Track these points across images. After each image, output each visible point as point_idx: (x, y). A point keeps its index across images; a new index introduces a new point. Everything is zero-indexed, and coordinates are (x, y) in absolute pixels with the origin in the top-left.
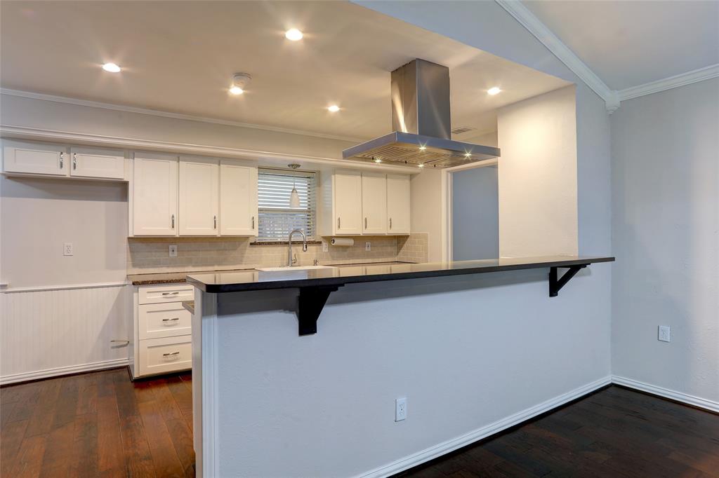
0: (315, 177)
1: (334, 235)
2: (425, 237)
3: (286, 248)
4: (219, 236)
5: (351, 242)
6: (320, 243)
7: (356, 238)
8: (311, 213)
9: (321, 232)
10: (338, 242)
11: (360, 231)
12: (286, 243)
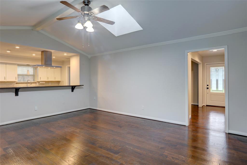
0: (35, 67)
1: (39, 81)
2: (63, 81)
3: (26, 84)
4: (6, 81)
5: (44, 83)
6: (36, 83)
7: (46, 82)
8: (34, 76)
9: (36, 80)
10: (40, 83)
11: (47, 80)
12: (27, 83)
